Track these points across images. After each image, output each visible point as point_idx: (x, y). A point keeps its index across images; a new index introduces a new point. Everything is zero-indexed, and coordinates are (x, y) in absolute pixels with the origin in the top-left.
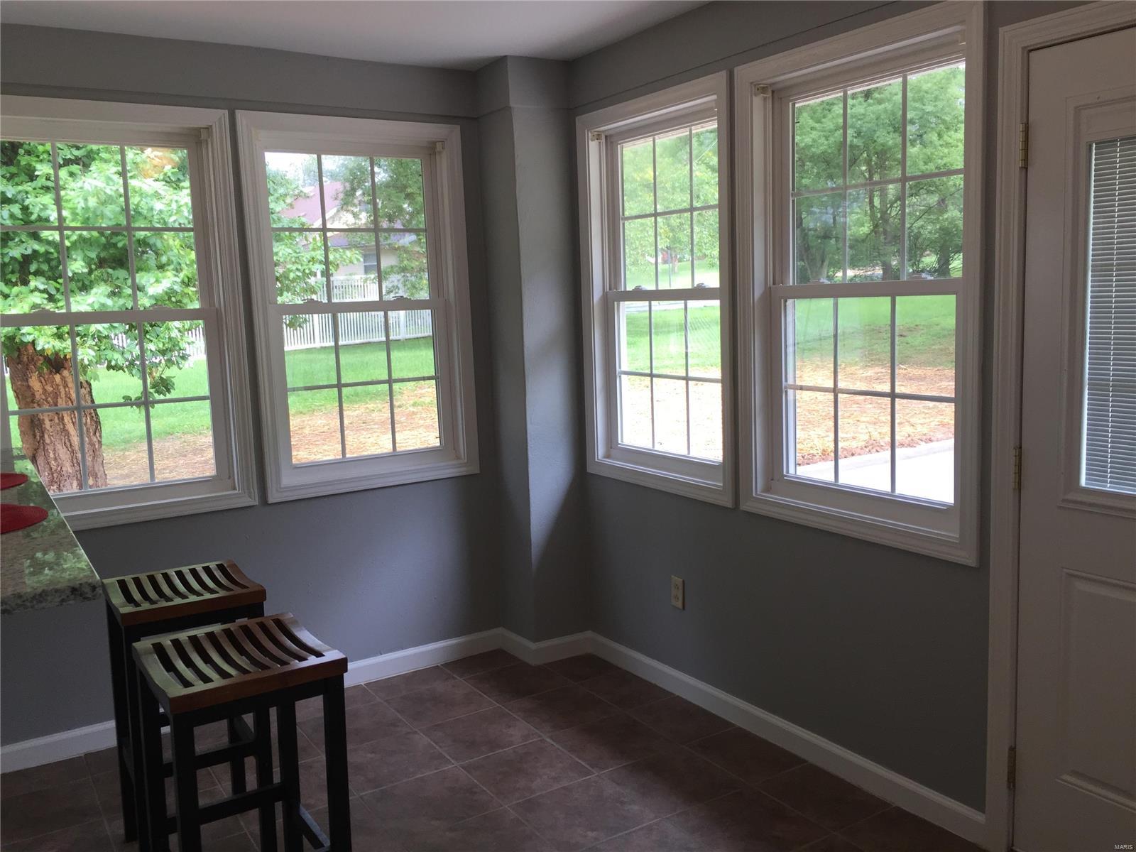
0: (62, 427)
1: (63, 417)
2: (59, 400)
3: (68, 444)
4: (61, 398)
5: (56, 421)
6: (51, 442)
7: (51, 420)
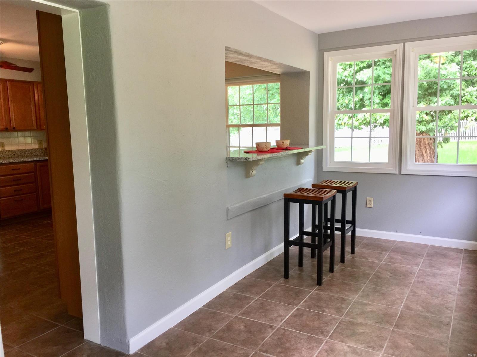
0: (422, 153)
1: (422, 150)
2: (421, 144)
3: (423, 159)
4: (422, 143)
5: (420, 151)
6: (418, 158)
7: (418, 151)
